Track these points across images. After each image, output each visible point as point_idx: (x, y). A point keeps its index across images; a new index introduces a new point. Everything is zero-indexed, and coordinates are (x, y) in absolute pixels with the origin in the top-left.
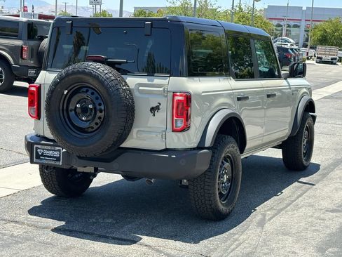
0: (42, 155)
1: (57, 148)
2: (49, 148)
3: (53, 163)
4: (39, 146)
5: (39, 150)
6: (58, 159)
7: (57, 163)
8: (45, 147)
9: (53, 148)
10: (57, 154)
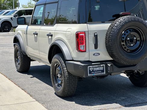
0: (93, 71)
1: (102, 65)
2: (97, 66)
3: (100, 74)
4: (91, 67)
5: (90, 69)
6: (103, 71)
7: (103, 73)
8: (95, 66)
9: (99, 66)
10: (101, 68)
